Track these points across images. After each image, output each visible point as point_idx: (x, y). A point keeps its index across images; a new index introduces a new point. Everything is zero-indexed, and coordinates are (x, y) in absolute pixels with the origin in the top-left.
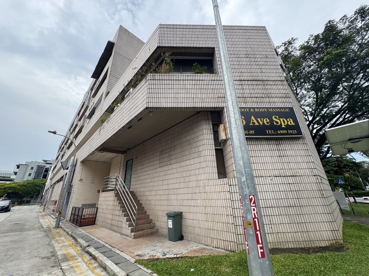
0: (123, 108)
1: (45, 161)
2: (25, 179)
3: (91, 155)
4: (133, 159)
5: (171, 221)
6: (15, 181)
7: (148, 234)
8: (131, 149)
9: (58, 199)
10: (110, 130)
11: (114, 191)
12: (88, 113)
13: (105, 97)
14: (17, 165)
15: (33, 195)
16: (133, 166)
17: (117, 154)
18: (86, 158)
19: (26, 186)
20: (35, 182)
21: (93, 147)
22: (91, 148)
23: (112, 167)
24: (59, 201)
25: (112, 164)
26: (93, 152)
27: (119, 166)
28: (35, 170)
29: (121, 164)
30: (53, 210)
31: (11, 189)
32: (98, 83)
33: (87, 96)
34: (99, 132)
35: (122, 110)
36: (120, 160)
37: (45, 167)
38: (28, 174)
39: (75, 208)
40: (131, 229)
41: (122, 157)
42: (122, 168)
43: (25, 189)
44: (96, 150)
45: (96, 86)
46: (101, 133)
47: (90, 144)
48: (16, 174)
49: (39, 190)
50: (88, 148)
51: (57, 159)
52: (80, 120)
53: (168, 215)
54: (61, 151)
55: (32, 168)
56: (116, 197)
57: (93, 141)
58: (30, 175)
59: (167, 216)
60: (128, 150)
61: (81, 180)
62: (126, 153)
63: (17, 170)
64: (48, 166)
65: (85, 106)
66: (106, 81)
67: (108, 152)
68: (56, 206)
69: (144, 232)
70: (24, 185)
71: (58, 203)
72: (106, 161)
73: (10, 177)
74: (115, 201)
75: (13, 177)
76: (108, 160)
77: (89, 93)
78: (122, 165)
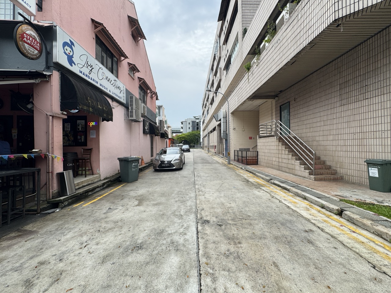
0: (281, 39)
1: (195, 117)
2: (188, 132)
3: (242, 106)
4: (289, 102)
5: (377, 169)
6: (184, 133)
7: (330, 179)
8: (284, 91)
9: (217, 144)
10: (263, 74)
11: (275, 137)
12: (223, 64)
13: (243, 37)
14: (181, 122)
15: (195, 142)
16: (290, 110)
17: (265, 100)
18: (236, 109)
19: (189, 136)
20: (193, 133)
21: (243, 97)
22: (240, 98)
23: (260, 114)
24: (218, 146)
25: (260, 112)
26: (244, 101)
27: (270, 112)
28: (191, 124)
29: (272, 110)
30: (215, 152)
31: (183, 138)
32: (226, 24)
33: (217, 46)
34: (247, 80)
35: (279, 42)
36: (270, 106)
37: (196, 122)
38: (188, 128)
39: (237, 151)
40: (308, 172)
41: (272, 102)
42: (274, 114)
43: (190, 138)
44: (247, 99)
45: (225, 30)
46: (250, 81)
47: (238, 94)
48: (182, 128)
49: (197, 139)
50: (237, 98)
51: (203, 114)
52: (216, 75)
53: (368, 162)
54: (205, 107)
55: (189, 123)
56: (279, 142)
57: (241, 91)
58: (189, 128)
59: (366, 163)
60: (279, 92)
61: (234, 129)
62: (277, 97)
63: (182, 126)
64: (197, 121)
65: (217, 58)
66: (238, 17)
67: (259, 99)
68: (217, 150)
69: (326, 176)
70: (188, 136)
71: (218, 148)
72: (252, 109)
73: (180, 131)
74: (279, 146)
75: (182, 130)
76: (255, 108)
77: (217, 42)
78: (274, 111)
